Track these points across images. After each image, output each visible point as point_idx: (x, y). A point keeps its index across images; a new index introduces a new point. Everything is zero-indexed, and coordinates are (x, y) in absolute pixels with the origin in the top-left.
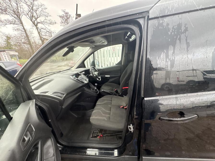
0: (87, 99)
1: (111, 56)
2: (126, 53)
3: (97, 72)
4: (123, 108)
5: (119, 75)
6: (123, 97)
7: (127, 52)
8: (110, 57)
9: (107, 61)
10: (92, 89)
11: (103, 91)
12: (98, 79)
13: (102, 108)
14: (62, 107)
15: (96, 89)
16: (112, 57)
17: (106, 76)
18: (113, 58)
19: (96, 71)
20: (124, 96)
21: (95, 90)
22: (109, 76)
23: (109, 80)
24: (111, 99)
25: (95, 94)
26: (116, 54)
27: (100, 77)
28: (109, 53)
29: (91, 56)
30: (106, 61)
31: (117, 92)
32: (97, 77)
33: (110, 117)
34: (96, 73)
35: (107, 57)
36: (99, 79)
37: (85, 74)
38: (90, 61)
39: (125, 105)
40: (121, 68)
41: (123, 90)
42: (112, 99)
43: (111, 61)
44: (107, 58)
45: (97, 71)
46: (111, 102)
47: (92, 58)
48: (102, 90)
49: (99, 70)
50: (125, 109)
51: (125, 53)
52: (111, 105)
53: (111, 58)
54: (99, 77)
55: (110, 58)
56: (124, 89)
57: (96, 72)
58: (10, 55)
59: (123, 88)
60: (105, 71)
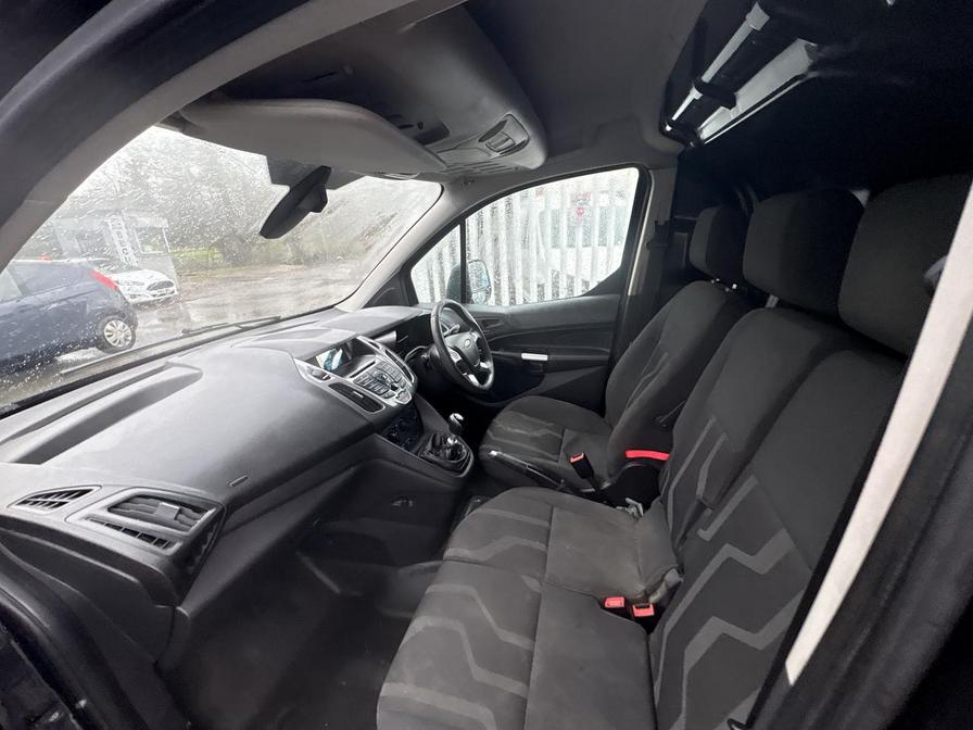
0: (398, 503)
1: (564, 239)
2: (661, 223)
3: (476, 336)
4: (624, 612)
5: (606, 357)
6: (627, 505)
7: (667, 218)
8: (555, 246)
9: (541, 268)
10: (429, 447)
11: (496, 458)
12: (473, 379)
13: (479, 601)
14: (175, 610)
15: (456, 448)
16: (571, 246)
17: (525, 356)
18: (571, 253)
19: (467, 326)
20: (629, 500)
21: (448, 452)
22: (544, 358)
23: (541, 377)
24: (546, 524)
25: (445, 481)
26: (588, 233)
27: (487, 365)
28: (556, 221)
29: (446, 239)
30: (535, 264)
31: (584, 469)
32: (467, 364)
33: (525, 702)
34: (468, 341)
35: (540, 242)
36: (482, 376)
37: (397, 348)
38: (442, 269)
39: (640, 587)
40: (619, 316)
41: (625, 463)
42: (550, 521)
43: (561, 268)
44: (542, 251)
45: (475, 329)
46: (542, 547)
47: (453, 250)
48: (494, 453)
49: (487, 321)
50: (642, 621)
51: (656, 226)
52: (540, 580)
53: (563, 253)
54: (483, 365)
55: (556, 253)
56: (633, 460)
57: (467, 335)
58: (138, 230)
59: (631, 454)
60: (523, 327)
